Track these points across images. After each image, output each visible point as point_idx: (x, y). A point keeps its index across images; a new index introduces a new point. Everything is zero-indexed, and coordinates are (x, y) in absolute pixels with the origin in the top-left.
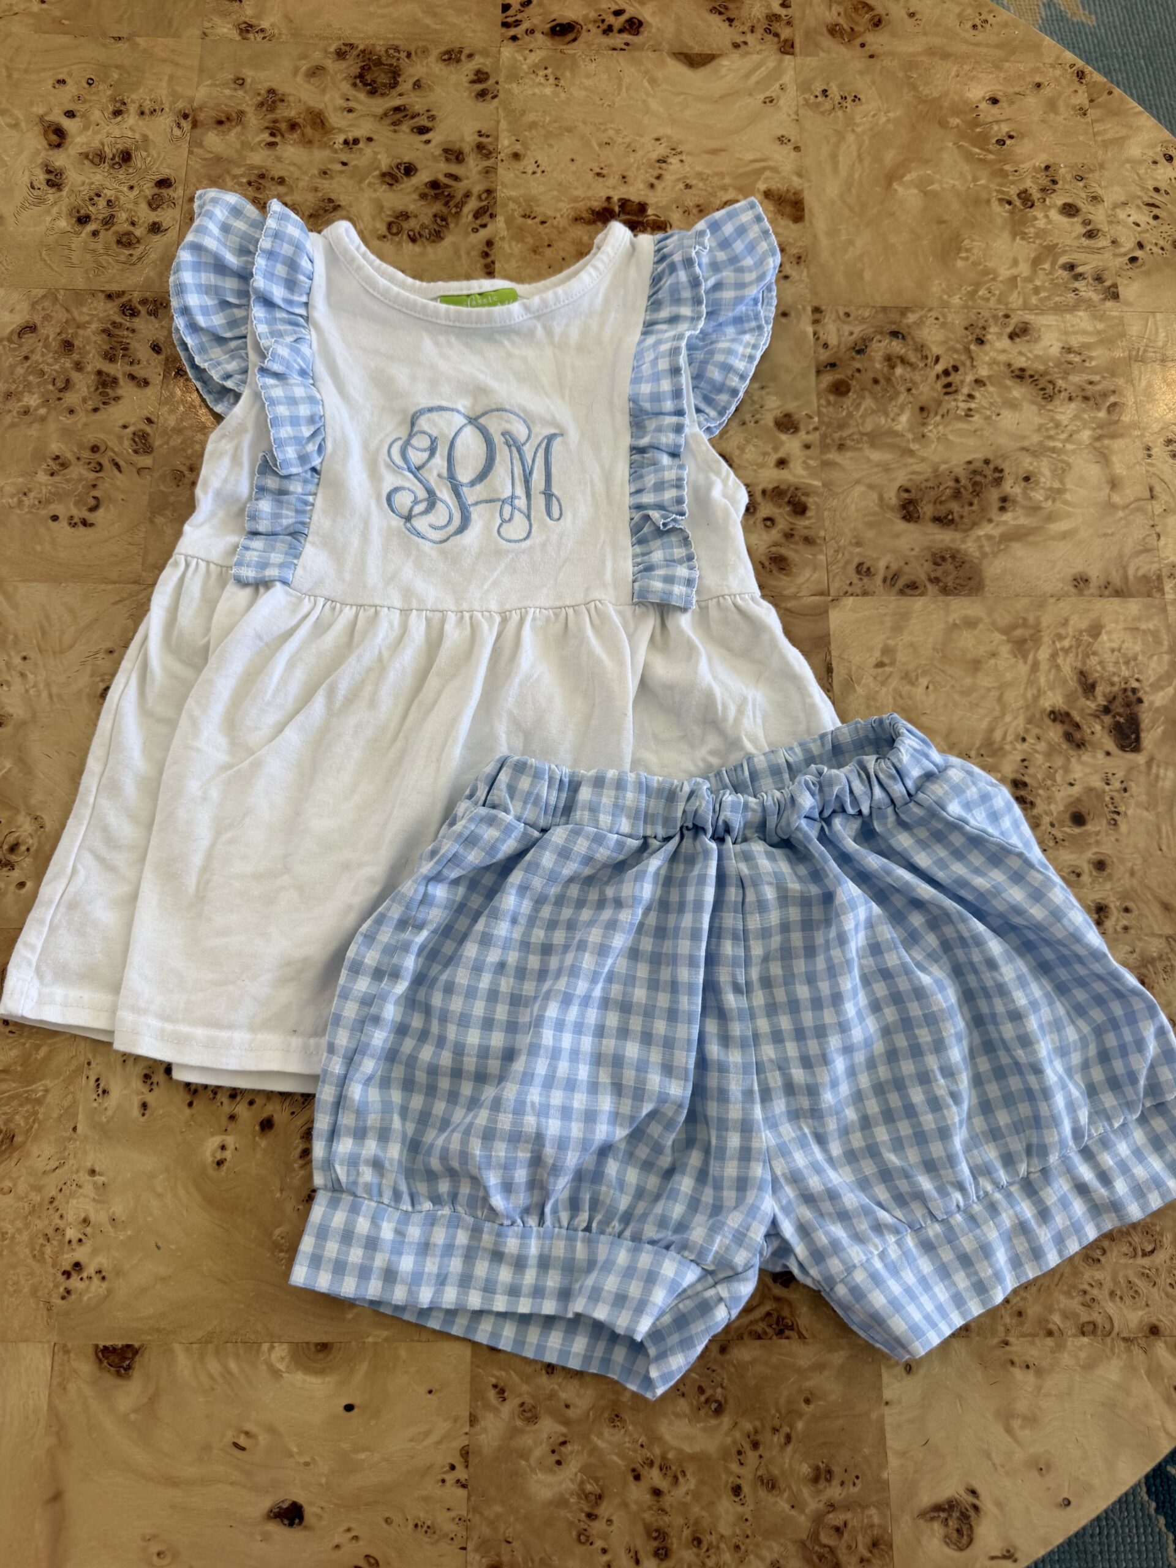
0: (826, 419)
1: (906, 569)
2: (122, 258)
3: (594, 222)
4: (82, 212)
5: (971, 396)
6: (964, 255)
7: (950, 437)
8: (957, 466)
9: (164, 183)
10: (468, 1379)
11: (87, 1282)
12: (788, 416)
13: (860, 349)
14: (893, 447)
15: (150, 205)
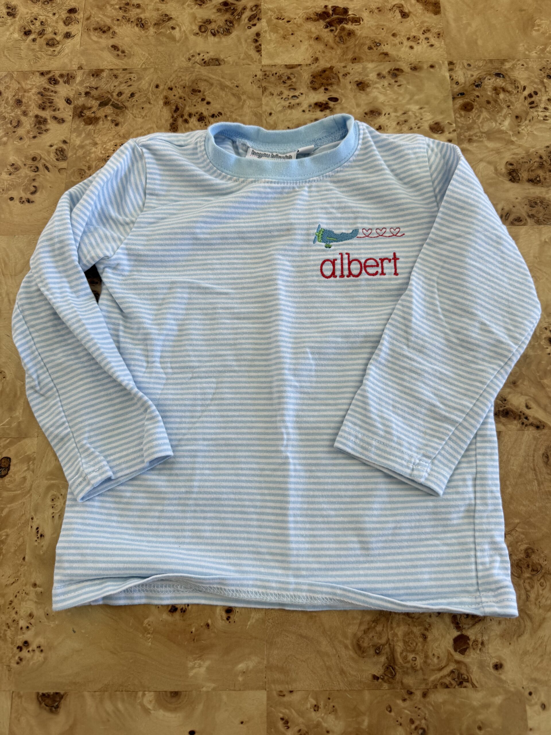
0: (460, 125)
1: (514, 210)
2: (49, 53)
3: (318, 20)
4: (27, 29)
5: (546, 109)
6: (536, 28)
7: (535, 133)
8: (540, 149)
9: (72, 11)
10: (265, 715)
11: (32, 653)
12: (437, 124)
13: (478, 84)
14: (500, 139)
15: (65, 23)
